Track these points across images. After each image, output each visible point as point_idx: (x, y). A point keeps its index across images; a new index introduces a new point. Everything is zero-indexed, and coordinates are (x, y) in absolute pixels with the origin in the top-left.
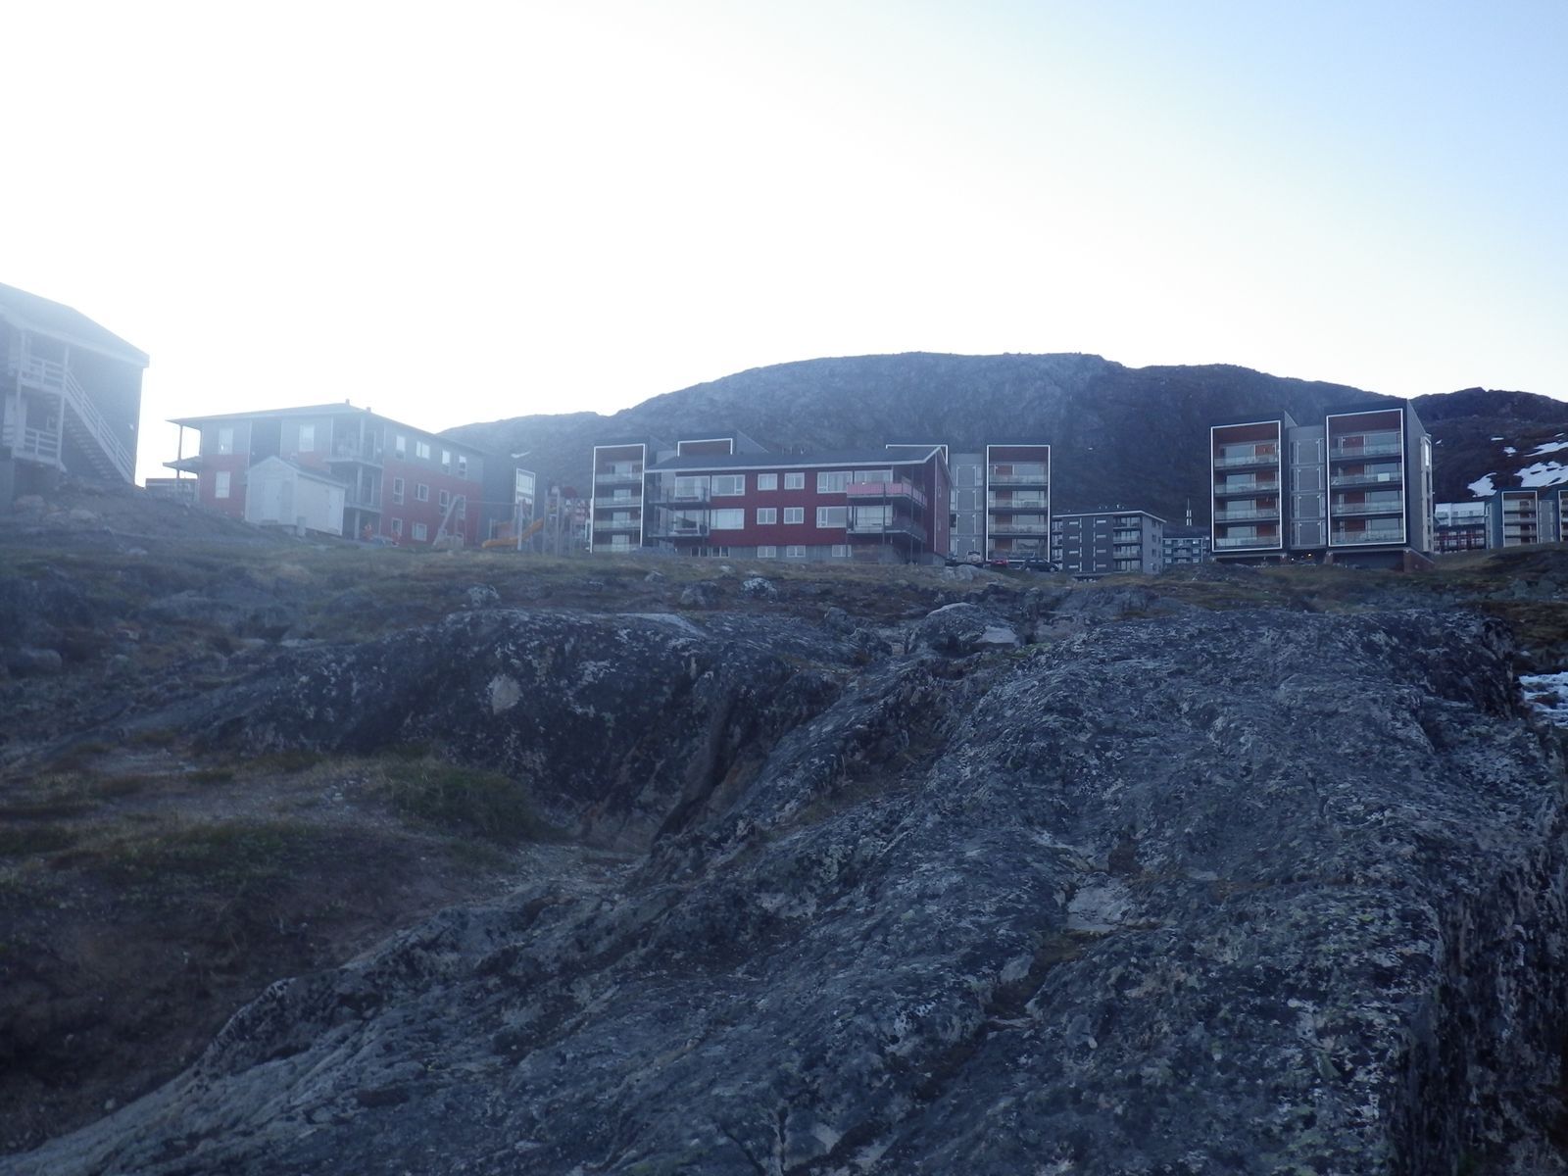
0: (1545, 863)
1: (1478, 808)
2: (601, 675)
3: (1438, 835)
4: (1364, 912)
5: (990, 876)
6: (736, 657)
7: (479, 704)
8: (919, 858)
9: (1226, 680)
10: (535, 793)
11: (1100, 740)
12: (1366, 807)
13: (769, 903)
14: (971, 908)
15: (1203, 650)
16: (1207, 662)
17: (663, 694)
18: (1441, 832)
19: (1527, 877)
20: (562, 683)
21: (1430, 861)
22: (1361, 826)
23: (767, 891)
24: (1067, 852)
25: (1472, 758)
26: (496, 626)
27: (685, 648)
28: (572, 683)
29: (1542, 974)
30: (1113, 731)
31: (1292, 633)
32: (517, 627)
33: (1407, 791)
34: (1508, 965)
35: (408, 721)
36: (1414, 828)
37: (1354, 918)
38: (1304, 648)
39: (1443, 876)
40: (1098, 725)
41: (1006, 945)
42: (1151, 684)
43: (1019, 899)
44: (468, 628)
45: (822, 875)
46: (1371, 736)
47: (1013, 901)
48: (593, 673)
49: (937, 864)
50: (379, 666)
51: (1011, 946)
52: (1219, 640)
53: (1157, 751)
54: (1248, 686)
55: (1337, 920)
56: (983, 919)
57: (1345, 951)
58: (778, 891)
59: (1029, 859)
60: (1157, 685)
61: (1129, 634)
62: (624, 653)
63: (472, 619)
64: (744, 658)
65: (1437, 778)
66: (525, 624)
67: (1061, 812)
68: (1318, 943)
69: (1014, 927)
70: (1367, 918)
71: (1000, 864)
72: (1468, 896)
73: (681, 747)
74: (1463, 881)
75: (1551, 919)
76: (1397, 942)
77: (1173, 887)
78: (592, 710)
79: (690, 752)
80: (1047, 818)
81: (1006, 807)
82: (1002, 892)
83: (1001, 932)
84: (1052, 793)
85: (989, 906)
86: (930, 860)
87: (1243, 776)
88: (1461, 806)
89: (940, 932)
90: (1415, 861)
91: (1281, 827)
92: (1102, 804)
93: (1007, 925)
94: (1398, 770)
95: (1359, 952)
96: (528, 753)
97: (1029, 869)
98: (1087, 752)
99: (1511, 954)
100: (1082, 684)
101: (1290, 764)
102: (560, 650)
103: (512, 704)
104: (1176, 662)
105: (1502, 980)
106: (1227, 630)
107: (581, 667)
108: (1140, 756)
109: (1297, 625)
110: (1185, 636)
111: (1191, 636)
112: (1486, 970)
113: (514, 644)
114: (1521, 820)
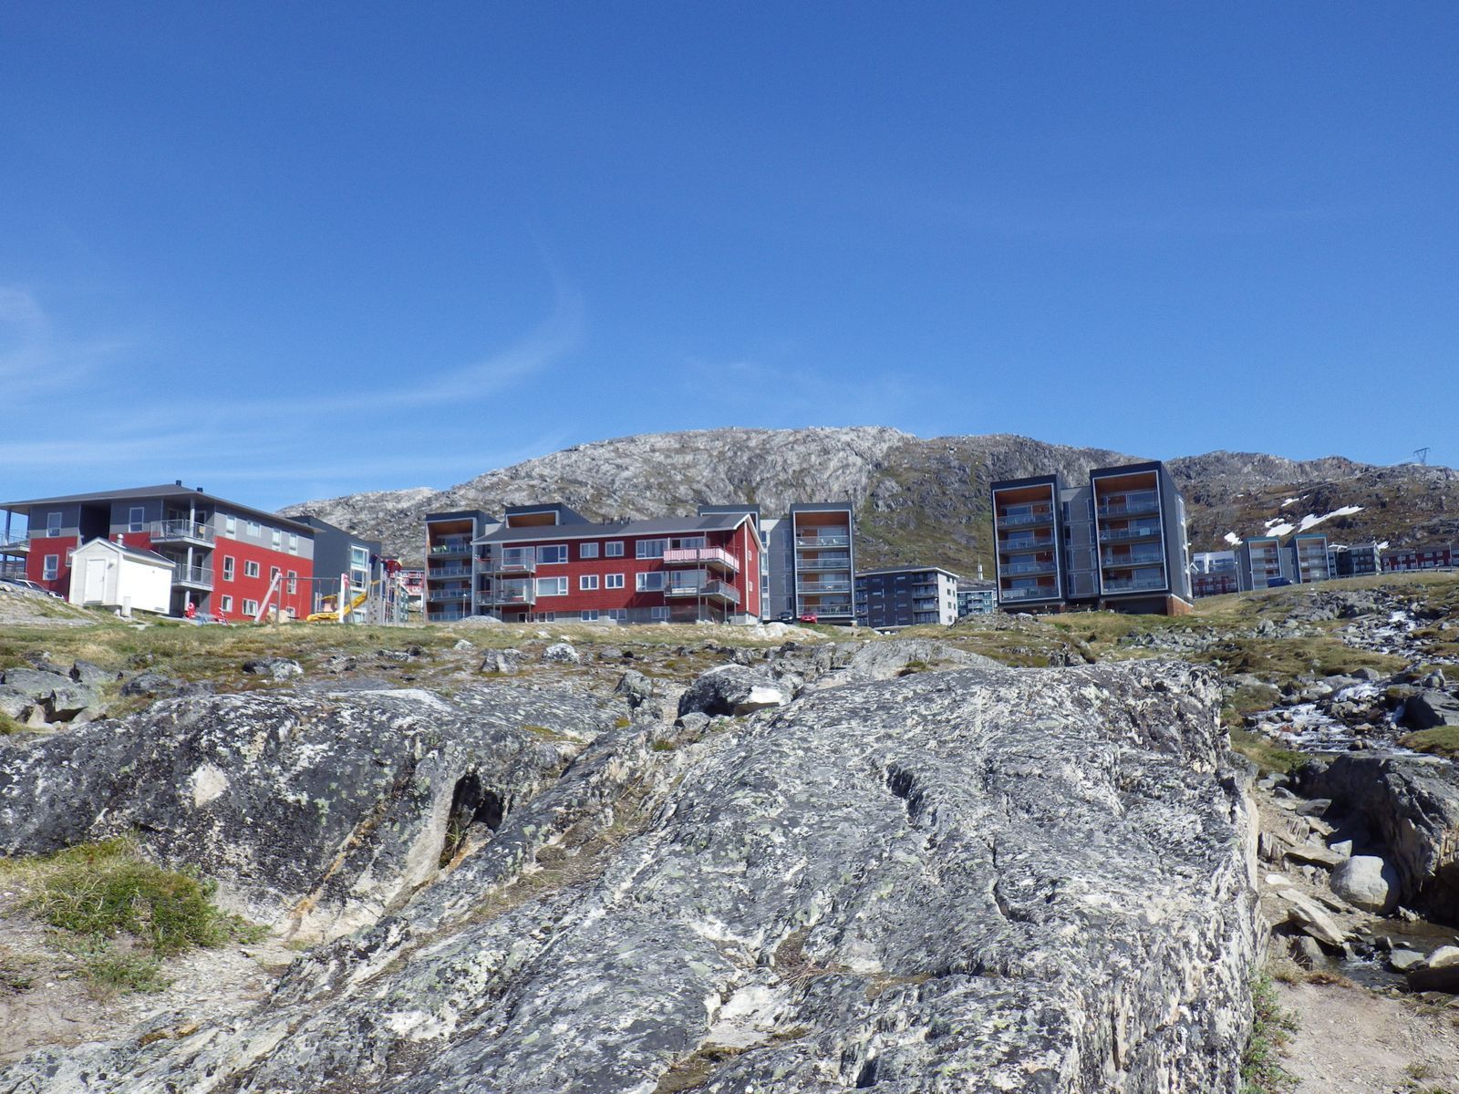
0: (1218, 930)
1: (1155, 874)
2: (317, 760)
3: (1105, 910)
4: (1001, 1016)
5: (636, 983)
6: (470, 733)
7: (180, 797)
8: (569, 965)
9: (933, 744)
10: (238, 889)
11: (791, 815)
12: (1038, 881)
13: (401, 1023)
14: (603, 1025)
15: (912, 712)
16: (918, 724)
17: (383, 776)
18: (1108, 906)
19: (1195, 950)
20: (274, 769)
21: (1092, 940)
22: (1029, 903)
23: (400, 1011)
24: (734, 945)
25: (1161, 815)
26: (204, 712)
27: (410, 727)
28: (285, 769)
29: (1209, 1059)
30: (808, 805)
31: (1003, 691)
32: (227, 713)
33: (1085, 857)
34: (1170, 1054)
35: (100, 818)
36: (1079, 904)
37: (990, 1024)
38: (1014, 706)
39: (1105, 958)
40: (790, 799)
41: (625, 1072)
42: (857, 751)
43: (662, 1011)
44: (174, 715)
45: (467, 986)
46: (1060, 798)
47: (654, 1013)
48: (309, 757)
49: (582, 971)
50: (69, 760)
51: (630, 1073)
52: (931, 700)
53: (847, 824)
54: (954, 748)
55: (969, 1028)
56: (612, 1039)
57: (966, 1071)
58: (414, 1009)
59: (687, 958)
60: (863, 751)
61: (844, 698)
62: (344, 735)
63: (180, 706)
64: (479, 734)
65: (1118, 841)
66: (236, 709)
67: (740, 898)
68: (941, 1061)
69: (643, 1049)
70: (1001, 1024)
71: (652, 967)
72: (1127, 980)
73: (402, 831)
74: (1126, 962)
75: (1221, 995)
76: (1027, 1054)
77: (829, 985)
78: (304, 798)
79: (412, 836)
80: (722, 905)
81: (678, 896)
82: (643, 1002)
83: (625, 1055)
84: (731, 876)
85: (626, 1021)
86: (580, 964)
87: (926, 849)
88: (1137, 872)
89: (559, 1059)
90: (1076, 944)
91: (952, 907)
92: (783, 885)
93: (637, 1044)
94: (1082, 835)
95: (980, 1073)
96: (232, 846)
97: (684, 970)
98: (773, 830)
99: (1172, 1042)
100: (783, 755)
101: (974, 834)
102: (273, 735)
103: (218, 794)
104: (884, 727)
105: (1163, 1073)
106: (940, 691)
107: (297, 752)
108: (828, 831)
109: (1011, 682)
110: (900, 698)
111: (906, 699)
112: (1146, 1064)
113: (222, 730)
114: (1195, 885)
